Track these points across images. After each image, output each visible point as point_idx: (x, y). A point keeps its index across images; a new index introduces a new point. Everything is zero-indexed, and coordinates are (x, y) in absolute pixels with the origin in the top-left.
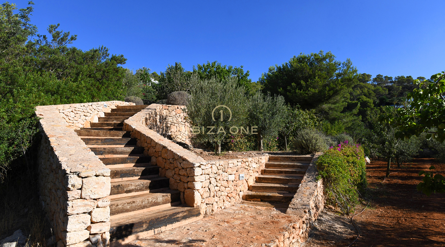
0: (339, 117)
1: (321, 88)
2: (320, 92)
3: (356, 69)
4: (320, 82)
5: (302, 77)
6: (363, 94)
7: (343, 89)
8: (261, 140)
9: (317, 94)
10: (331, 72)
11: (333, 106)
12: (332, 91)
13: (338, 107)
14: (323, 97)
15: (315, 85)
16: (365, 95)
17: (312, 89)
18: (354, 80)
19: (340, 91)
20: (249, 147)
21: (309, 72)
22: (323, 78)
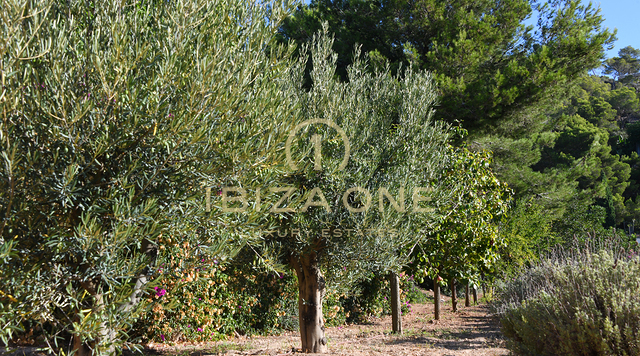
0: (529, 184)
1: (475, 76)
2: (472, 89)
3: (599, 14)
4: (474, 54)
5: (409, 29)
6: (576, 109)
7: (554, 82)
8: (318, 293)
9: (460, 96)
10: (511, 17)
11: (507, 144)
12: (515, 88)
13: (524, 148)
14: (481, 107)
15: (455, 63)
16: (583, 114)
17: (443, 75)
18: (592, 51)
19: (543, 88)
20: (235, 317)
21: (433, 13)
22: (483, 38)
